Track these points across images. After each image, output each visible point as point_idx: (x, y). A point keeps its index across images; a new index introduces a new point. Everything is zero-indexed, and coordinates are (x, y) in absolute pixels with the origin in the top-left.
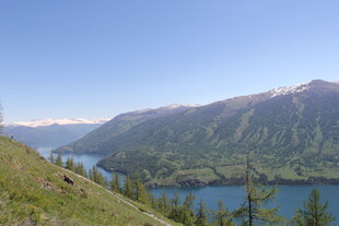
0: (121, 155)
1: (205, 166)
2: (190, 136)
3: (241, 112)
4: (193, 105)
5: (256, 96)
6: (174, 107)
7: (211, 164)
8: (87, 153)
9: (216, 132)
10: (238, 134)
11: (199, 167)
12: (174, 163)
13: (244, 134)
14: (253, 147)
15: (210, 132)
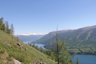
0: (51, 44)
1: (76, 48)
2: (71, 39)
3: (88, 31)
4: (73, 29)
5: (93, 26)
6: (67, 30)
7: (78, 47)
8: (41, 43)
9: (80, 38)
10: (87, 38)
11: (74, 48)
12: (66, 47)
13: (89, 38)
14: (92, 42)
15: (78, 37)
